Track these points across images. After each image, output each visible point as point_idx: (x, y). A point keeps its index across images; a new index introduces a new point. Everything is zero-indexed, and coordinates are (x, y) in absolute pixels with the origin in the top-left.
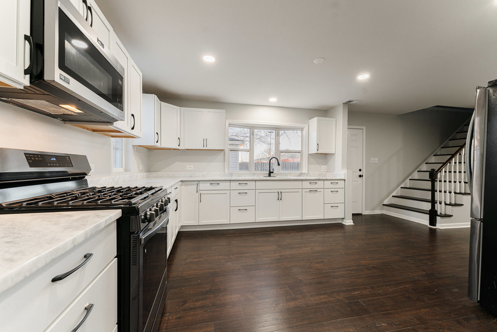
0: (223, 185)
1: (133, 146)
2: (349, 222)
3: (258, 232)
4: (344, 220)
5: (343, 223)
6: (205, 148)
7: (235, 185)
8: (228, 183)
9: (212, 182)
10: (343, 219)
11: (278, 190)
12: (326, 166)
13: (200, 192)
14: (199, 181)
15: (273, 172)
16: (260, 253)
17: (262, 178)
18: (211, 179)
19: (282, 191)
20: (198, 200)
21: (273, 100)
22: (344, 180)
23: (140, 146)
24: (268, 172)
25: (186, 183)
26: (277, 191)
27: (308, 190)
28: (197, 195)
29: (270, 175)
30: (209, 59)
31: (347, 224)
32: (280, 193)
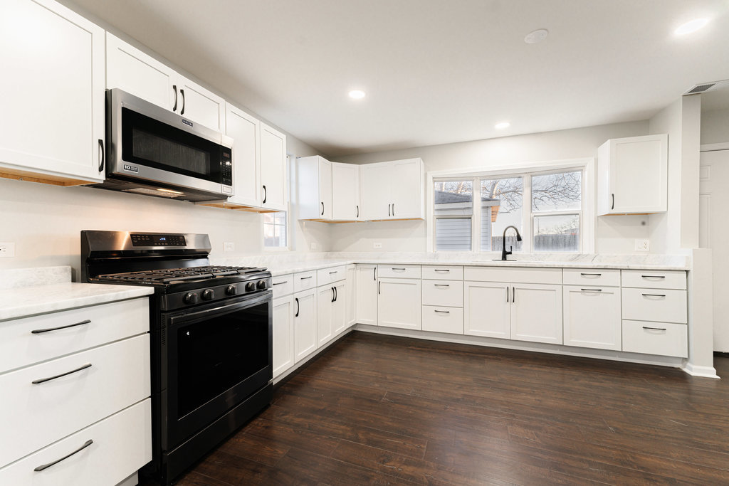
0: (411, 272)
1: (299, 220)
2: (702, 369)
3: (464, 352)
4: (688, 364)
5: (685, 370)
6: (392, 217)
7: (428, 272)
8: (418, 269)
9: (395, 267)
10: (685, 360)
11: (508, 285)
12: (647, 241)
13: (379, 280)
14: (377, 264)
15: (510, 253)
16: (435, 383)
17: (489, 262)
18: (393, 262)
19: (516, 286)
20: (376, 291)
21: (502, 126)
22: (687, 272)
23: (311, 220)
24: (501, 253)
25: (362, 266)
26: (506, 286)
27: (579, 289)
28: (376, 283)
29: (504, 258)
30: (357, 94)
31: (693, 374)
32: (511, 290)
